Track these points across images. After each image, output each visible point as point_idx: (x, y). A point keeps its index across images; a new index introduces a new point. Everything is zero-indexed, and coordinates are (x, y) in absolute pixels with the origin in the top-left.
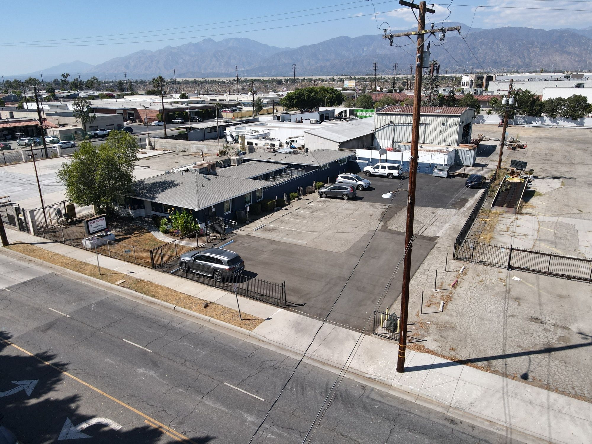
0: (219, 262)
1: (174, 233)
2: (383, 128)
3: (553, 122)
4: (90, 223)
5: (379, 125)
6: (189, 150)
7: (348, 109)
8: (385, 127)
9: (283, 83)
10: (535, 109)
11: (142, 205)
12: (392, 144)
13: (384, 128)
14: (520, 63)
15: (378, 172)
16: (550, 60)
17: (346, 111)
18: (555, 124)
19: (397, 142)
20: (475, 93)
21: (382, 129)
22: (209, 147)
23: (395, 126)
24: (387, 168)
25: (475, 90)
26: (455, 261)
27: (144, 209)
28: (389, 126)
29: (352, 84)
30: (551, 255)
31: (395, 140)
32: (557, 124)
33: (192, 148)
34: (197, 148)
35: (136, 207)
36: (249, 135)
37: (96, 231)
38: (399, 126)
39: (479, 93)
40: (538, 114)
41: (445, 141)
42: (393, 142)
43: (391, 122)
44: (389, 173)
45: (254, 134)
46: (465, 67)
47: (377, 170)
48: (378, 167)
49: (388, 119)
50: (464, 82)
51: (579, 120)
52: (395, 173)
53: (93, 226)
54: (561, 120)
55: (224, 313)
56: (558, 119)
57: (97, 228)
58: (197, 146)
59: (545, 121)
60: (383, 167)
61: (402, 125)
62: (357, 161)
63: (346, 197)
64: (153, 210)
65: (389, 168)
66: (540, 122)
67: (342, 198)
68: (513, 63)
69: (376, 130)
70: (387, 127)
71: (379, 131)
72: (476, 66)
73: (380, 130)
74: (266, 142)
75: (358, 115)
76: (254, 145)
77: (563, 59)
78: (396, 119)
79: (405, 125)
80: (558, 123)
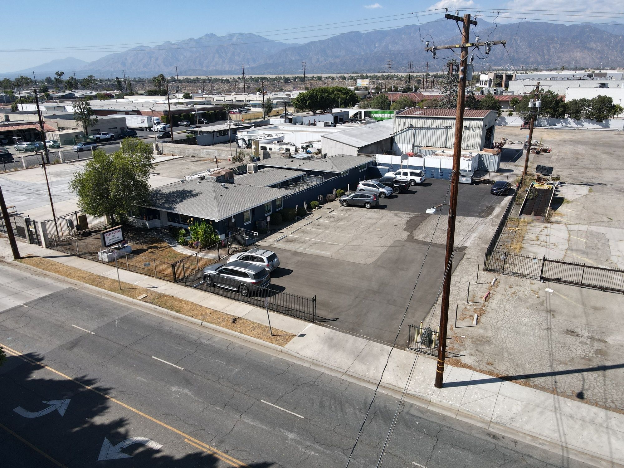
0: (245, 275)
1: (193, 245)
2: (403, 131)
3: (578, 124)
4: (107, 235)
5: (398, 129)
6: (199, 155)
7: (363, 111)
8: (405, 131)
9: (291, 82)
10: (558, 111)
11: (157, 216)
12: (412, 148)
13: (403, 132)
14: (539, 60)
15: (400, 178)
16: (571, 56)
17: (360, 112)
18: (579, 126)
19: (418, 147)
20: (495, 93)
21: (402, 133)
22: (220, 152)
23: (415, 129)
24: (409, 174)
25: (495, 90)
26: (485, 272)
27: (160, 219)
29: (366, 83)
30: (584, 266)
31: (415, 145)
32: (581, 126)
33: (203, 153)
34: (208, 153)
35: (151, 217)
36: (263, 139)
37: (112, 243)
38: (419, 129)
39: (499, 93)
40: (561, 116)
41: (467, 146)
42: (414, 147)
43: (411, 125)
44: (411, 180)
45: (267, 138)
46: (482, 64)
47: (398, 177)
48: (399, 173)
49: (408, 122)
50: (483, 81)
51: (604, 122)
52: (418, 179)
53: (109, 238)
54: (585, 121)
55: (254, 328)
56: (582, 121)
57: (114, 240)
58: (208, 151)
59: (569, 123)
60: (405, 174)
61: (422, 128)
62: (378, 167)
63: (368, 206)
64: (169, 221)
65: (412, 174)
66: (564, 124)
67: (364, 207)
68: (532, 60)
69: (396, 134)
70: (407, 130)
71: (398, 134)
72: (493, 63)
73: (400, 134)
74: (281, 147)
75: (374, 117)
76: (268, 150)
77: (584, 56)
78: (416, 123)
79: (426, 129)
80: (583, 125)
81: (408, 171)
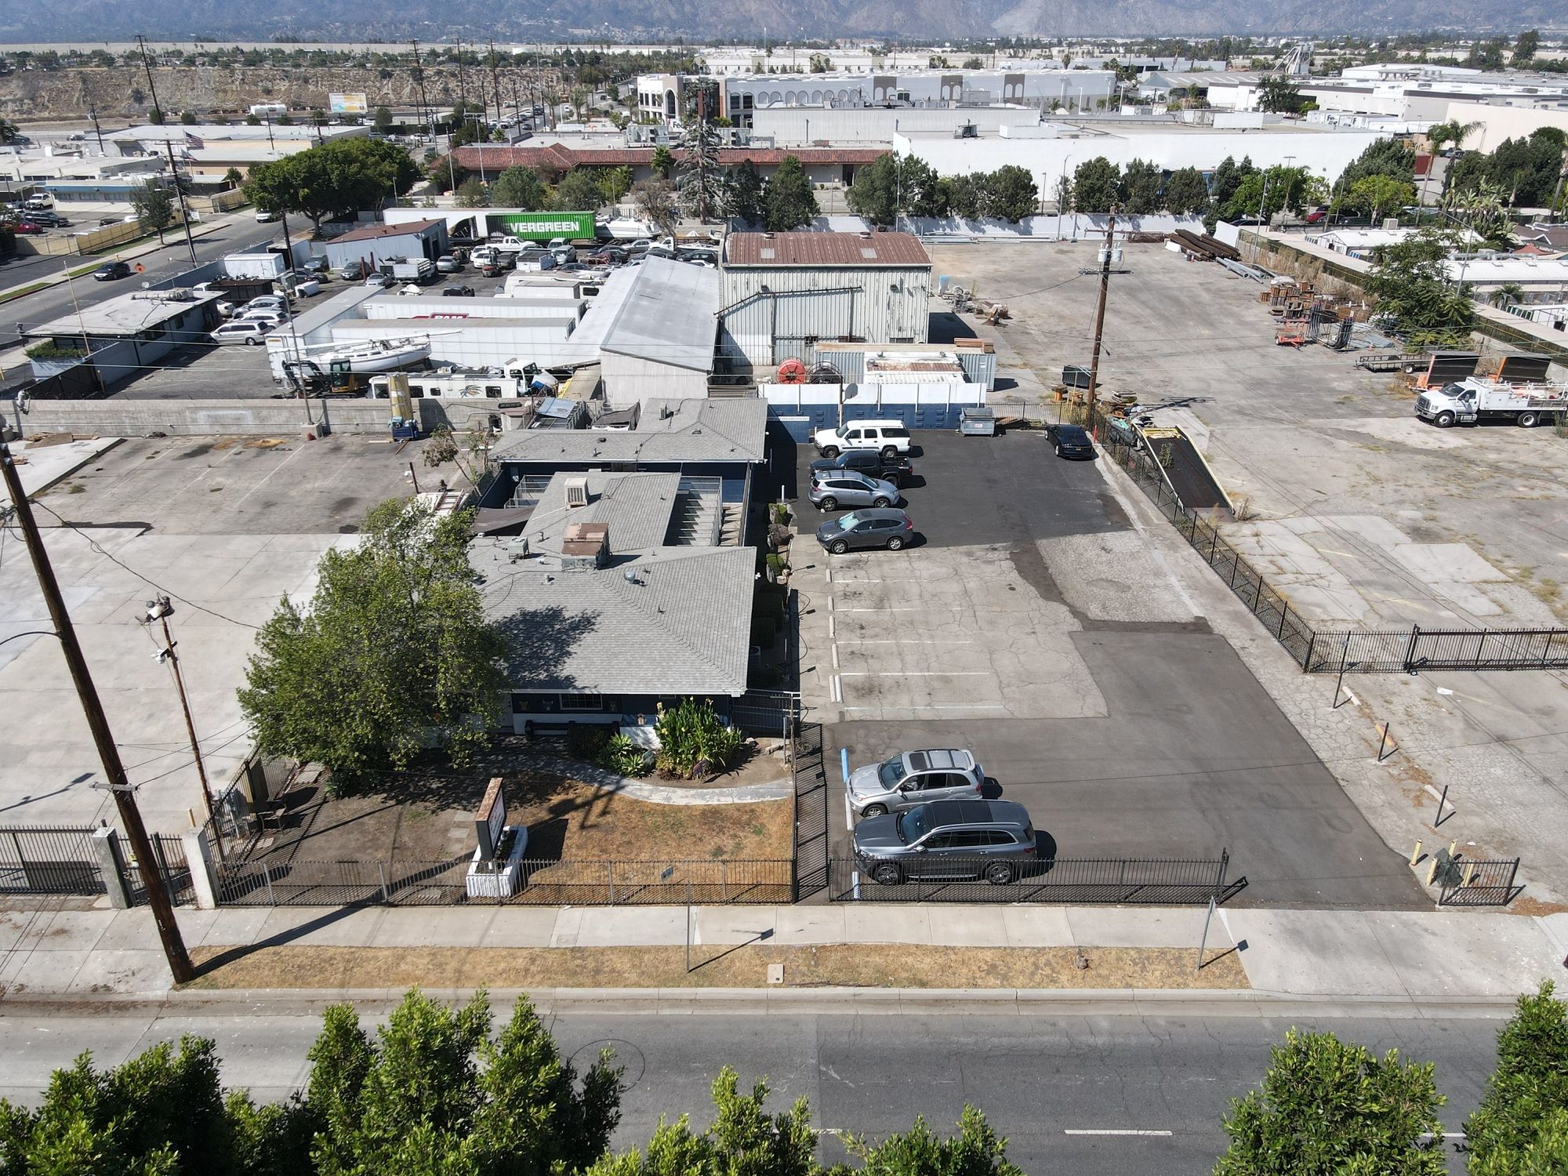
0: (1001, 838)
2: (744, 304)
3: (974, 229)
5: (732, 299)
7: (481, 216)
8: (750, 303)
10: (937, 201)
12: (770, 343)
13: (746, 305)
15: (859, 445)
17: (473, 219)
18: (977, 234)
19: (783, 338)
21: (742, 308)
23: (775, 297)
24: (879, 433)
26: (1309, 677)
28: (759, 299)
29: (357, 104)
31: (777, 334)
32: (981, 235)
33: (194, 421)
34: (215, 421)
36: (370, 357)
38: (785, 297)
40: (942, 213)
41: (900, 330)
42: (774, 339)
43: (765, 288)
44: (885, 447)
45: (385, 353)
47: (855, 442)
48: (856, 434)
49: (756, 280)
50: (647, 95)
51: (1021, 222)
52: (902, 444)
54: (987, 223)
56: (981, 222)
58: (213, 413)
59: (958, 227)
60: (871, 434)
61: (793, 294)
62: (782, 419)
63: (896, 543)
64: (517, 710)
65: (887, 432)
66: (948, 231)
67: (886, 548)
69: (726, 312)
70: (754, 301)
71: (734, 312)
73: (737, 310)
74: (471, 383)
75: (515, 230)
76: (427, 395)
78: (777, 282)
79: (802, 296)
80: (984, 232)
81: (877, 424)
